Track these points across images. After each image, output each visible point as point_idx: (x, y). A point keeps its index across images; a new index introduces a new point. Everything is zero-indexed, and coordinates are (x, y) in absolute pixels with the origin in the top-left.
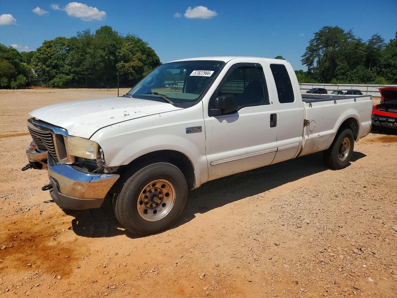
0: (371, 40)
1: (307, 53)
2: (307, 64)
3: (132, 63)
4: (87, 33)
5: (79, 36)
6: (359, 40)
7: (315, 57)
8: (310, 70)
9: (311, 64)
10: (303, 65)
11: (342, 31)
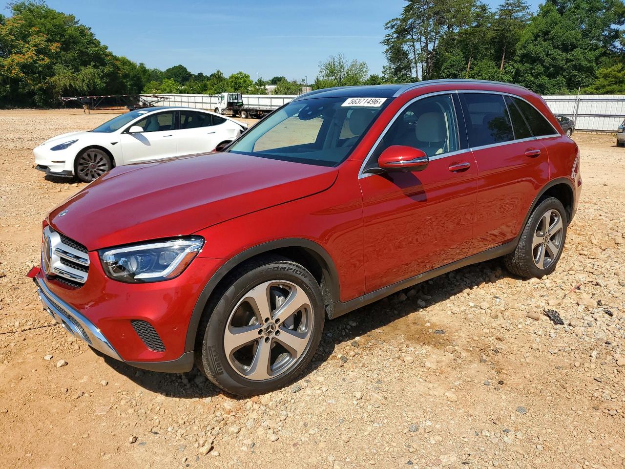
0: (503, 6)
1: (389, 35)
3: (17, 58)
6: (484, 8)
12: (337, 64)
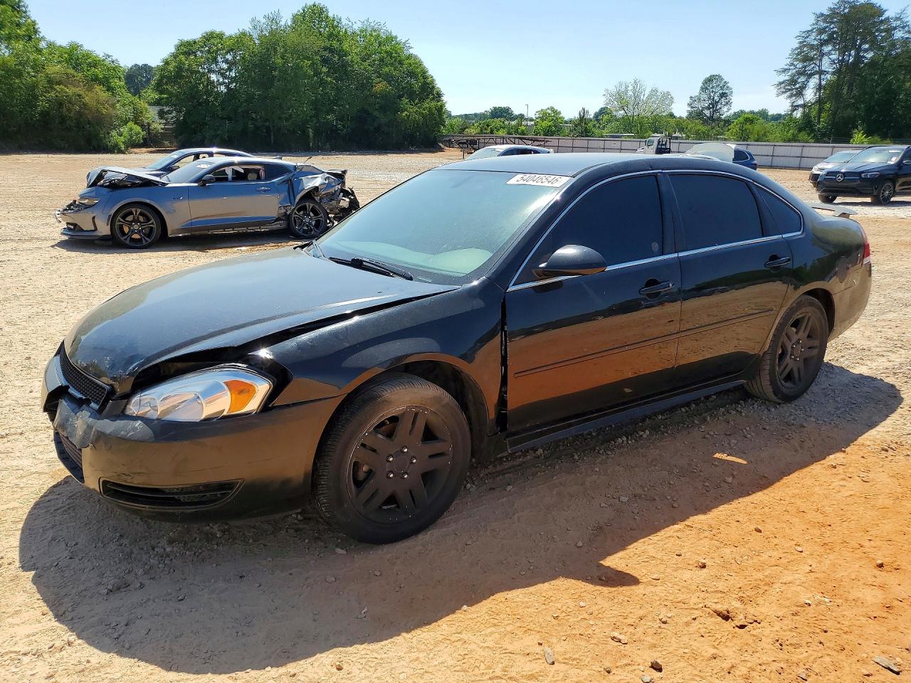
2: (788, 93)
4: (273, 20)
5: (255, 28)
7: (810, 76)
8: (795, 108)
9: (800, 93)
10: (778, 95)
11: (881, 12)
12: (630, 93)
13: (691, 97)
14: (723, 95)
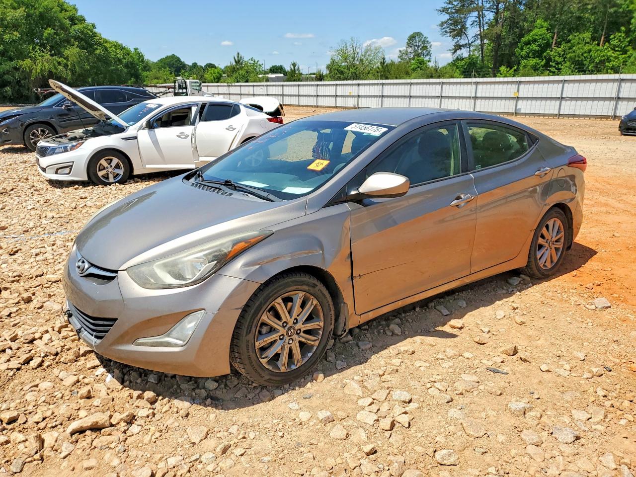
12: (350, 49)
13: (400, 51)
14: (424, 48)
